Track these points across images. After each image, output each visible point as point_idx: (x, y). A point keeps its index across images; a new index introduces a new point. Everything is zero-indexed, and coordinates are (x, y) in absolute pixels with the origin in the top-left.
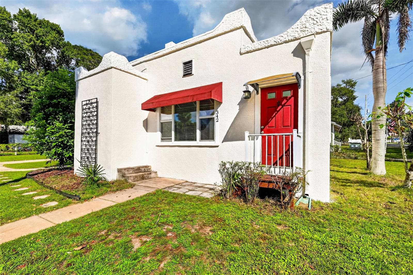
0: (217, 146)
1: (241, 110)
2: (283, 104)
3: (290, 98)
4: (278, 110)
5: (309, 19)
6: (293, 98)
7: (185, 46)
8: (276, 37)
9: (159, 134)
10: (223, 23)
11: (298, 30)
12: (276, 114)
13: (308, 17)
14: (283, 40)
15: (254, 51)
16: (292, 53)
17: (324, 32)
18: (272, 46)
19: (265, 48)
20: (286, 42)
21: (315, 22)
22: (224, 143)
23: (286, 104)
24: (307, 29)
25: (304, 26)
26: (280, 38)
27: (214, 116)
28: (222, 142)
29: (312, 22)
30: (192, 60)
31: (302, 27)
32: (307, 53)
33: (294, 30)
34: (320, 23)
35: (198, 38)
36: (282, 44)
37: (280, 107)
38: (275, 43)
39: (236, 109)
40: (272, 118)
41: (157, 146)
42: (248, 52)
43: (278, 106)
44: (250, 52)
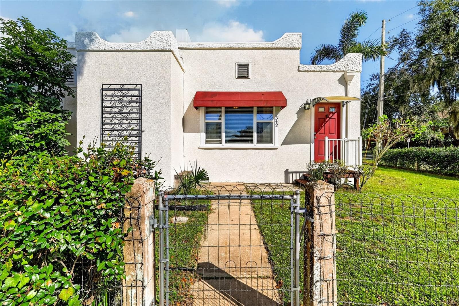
0: (276, 149)
1: (299, 118)
2: (330, 117)
3: (335, 113)
4: (326, 121)
5: (349, 60)
6: (336, 113)
7: (240, 47)
8: (328, 66)
9: (203, 135)
10: (283, 39)
11: (342, 65)
12: (325, 124)
13: (349, 59)
14: (333, 69)
15: (311, 71)
16: (338, 81)
17: (358, 72)
18: (324, 71)
19: (319, 72)
20: (334, 71)
21: (353, 64)
22: (283, 145)
23: (332, 118)
24: (348, 67)
25: (346, 64)
26: (330, 67)
27: (273, 121)
28: (282, 145)
29: (351, 62)
30: (248, 64)
31: (345, 64)
32: (349, 83)
33: (340, 64)
34: (355, 65)
35: (256, 45)
36: (331, 72)
37: (328, 119)
38: (327, 70)
39: (295, 118)
40: (322, 127)
41: (199, 148)
42: (305, 71)
43: (327, 118)
44: (307, 71)
